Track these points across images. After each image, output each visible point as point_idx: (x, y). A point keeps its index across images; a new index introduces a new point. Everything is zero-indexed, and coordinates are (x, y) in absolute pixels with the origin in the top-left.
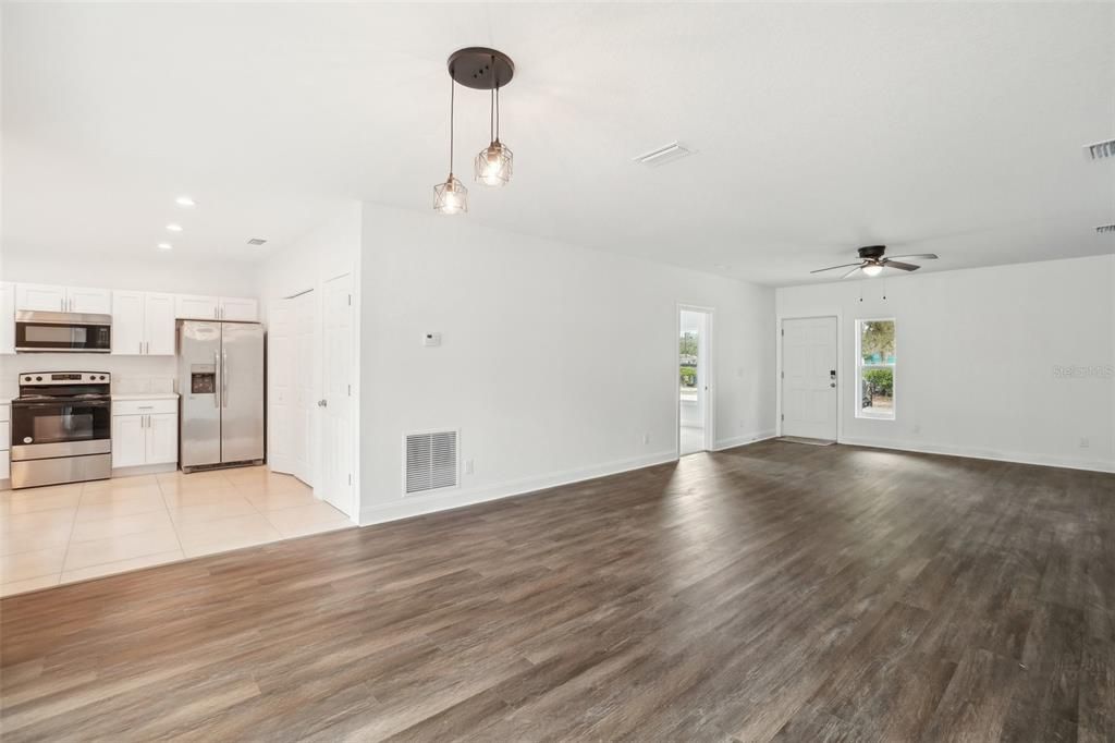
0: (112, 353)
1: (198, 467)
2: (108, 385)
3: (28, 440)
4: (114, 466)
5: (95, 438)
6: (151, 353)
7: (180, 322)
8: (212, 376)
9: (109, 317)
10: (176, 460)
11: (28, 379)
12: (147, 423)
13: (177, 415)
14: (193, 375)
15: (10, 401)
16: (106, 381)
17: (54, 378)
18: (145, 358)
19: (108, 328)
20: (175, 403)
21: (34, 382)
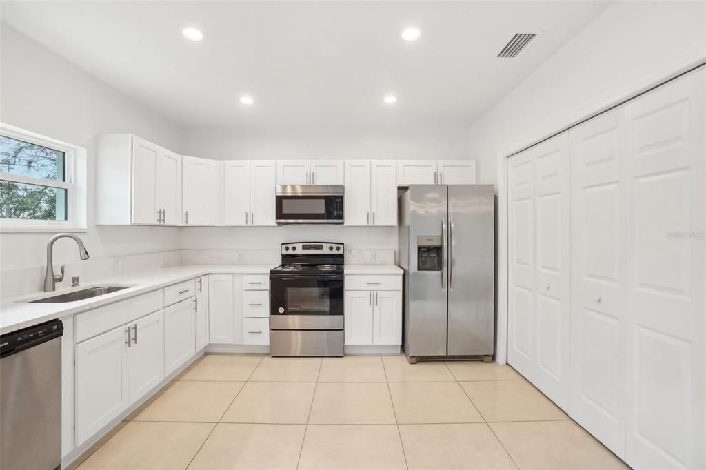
0: (347, 223)
1: (422, 357)
2: (342, 256)
3: (281, 310)
4: (346, 344)
5: (331, 313)
6: (377, 223)
7: (402, 189)
8: (439, 249)
9: (342, 187)
10: (400, 343)
11: (287, 249)
12: (374, 300)
13: (401, 293)
14: (419, 249)
15: (269, 272)
16: (340, 252)
17: (304, 248)
18: (372, 228)
19: (342, 198)
20: (400, 279)
21: (291, 252)
